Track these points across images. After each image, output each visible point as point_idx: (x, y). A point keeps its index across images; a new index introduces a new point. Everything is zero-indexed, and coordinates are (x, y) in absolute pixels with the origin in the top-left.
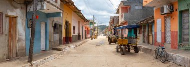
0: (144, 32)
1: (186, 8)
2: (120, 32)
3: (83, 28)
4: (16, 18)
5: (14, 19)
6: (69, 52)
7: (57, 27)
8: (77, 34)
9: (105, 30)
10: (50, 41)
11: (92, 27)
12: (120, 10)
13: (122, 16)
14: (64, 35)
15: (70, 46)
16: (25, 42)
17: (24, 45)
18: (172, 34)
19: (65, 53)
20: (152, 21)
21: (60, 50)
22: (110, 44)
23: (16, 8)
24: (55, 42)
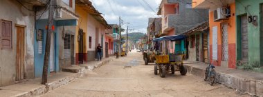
0: (197, 45)
1: (244, 13)
2: (164, 46)
3: (102, 39)
4: (24, 27)
5: (22, 29)
6: (86, 75)
7: (68, 39)
8: (93, 49)
9: (139, 42)
10: (60, 59)
11: (116, 36)
12: (163, 9)
13: (166, 19)
14: (76, 50)
15: (86, 68)
16: (33, 60)
17: (32, 63)
18: (229, 48)
19: (82, 76)
20: (206, 28)
21: (75, 71)
22: (146, 64)
23: (25, 15)
24: (65, 60)
